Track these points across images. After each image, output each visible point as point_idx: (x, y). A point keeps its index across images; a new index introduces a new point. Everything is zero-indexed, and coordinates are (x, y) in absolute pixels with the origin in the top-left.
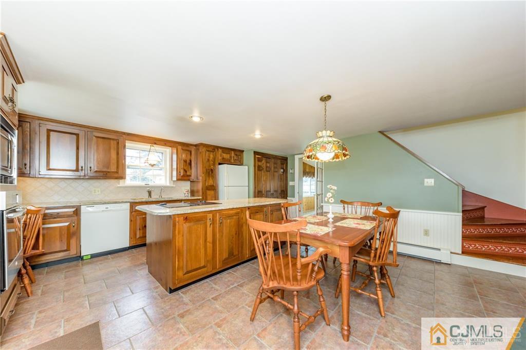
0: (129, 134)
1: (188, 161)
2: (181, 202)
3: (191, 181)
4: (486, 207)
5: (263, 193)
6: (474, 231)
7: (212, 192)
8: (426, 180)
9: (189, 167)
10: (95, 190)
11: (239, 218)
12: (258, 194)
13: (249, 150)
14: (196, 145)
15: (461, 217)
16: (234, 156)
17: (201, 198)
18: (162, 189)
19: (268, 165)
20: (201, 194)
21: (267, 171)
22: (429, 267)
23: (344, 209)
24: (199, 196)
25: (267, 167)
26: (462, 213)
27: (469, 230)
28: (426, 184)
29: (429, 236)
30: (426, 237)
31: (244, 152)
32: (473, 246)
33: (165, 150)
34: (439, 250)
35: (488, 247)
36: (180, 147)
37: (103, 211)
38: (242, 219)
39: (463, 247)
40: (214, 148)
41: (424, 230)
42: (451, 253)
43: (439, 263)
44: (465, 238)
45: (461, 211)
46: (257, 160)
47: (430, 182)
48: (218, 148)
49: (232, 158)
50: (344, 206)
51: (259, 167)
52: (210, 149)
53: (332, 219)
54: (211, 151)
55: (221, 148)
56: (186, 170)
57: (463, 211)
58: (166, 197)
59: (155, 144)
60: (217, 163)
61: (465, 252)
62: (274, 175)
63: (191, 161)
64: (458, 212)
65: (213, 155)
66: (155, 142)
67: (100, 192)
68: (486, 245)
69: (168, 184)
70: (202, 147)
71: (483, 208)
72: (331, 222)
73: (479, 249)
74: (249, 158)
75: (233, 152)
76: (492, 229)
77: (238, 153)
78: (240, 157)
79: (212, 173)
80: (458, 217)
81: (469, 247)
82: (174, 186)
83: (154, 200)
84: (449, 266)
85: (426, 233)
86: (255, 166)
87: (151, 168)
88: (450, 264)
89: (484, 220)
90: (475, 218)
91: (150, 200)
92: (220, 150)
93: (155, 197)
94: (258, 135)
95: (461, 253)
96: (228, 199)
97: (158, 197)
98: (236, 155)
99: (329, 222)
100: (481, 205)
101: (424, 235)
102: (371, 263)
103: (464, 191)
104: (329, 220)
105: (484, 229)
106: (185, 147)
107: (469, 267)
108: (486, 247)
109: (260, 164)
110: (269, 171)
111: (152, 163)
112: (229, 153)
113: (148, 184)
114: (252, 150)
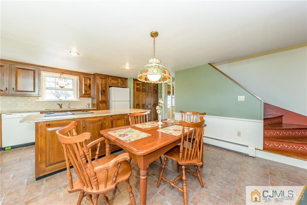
0: (43, 67)
1: (88, 85)
2: (81, 111)
3: (92, 98)
4: (283, 116)
5: (140, 105)
6: (273, 133)
7: (104, 105)
8: (239, 97)
9: (89, 89)
10: (20, 103)
11: (102, 124)
12: (137, 106)
13: (131, 78)
14: (93, 75)
15: (263, 123)
16: (121, 82)
17: (96, 108)
18: (70, 102)
19: (144, 87)
20: (96, 106)
21: (143, 91)
22: (240, 159)
23: (182, 117)
24: (94, 108)
25: (143, 89)
26: (264, 120)
27: (269, 133)
28: (239, 100)
29: (241, 136)
30: (238, 137)
31: (128, 80)
32: (272, 144)
33: (74, 77)
34: (247, 146)
35: (283, 145)
36: (82, 76)
37: (19, 117)
38: (105, 124)
39: (264, 144)
40: (105, 77)
41: (237, 132)
42: (256, 149)
43: (247, 155)
44: (265, 138)
45: (263, 120)
46: (135, 84)
47: (241, 98)
48: (109, 76)
49: (119, 83)
50: (182, 115)
51: (137, 88)
52: (103, 77)
53: (161, 125)
54: (104, 79)
55: (111, 76)
56: (87, 90)
57: (264, 119)
58: (72, 108)
59: (63, 73)
60: (108, 86)
61: (265, 149)
62: (148, 94)
63: (90, 85)
64: (261, 120)
65: (105, 81)
66: (63, 72)
67: (24, 105)
68: (281, 144)
69: (75, 100)
70: (97, 75)
71: (281, 116)
72: (160, 128)
73: (276, 147)
74: (131, 83)
75: (119, 79)
76: (287, 132)
77: (124, 80)
78: (125, 82)
79: (104, 92)
80: (260, 124)
81: (269, 145)
82: (80, 101)
83: (64, 110)
84: (254, 158)
85: (239, 134)
86: (134, 88)
87: (61, 89)
88: (255, 157)
89: (282, 125)
90: (275, 124)
91: (61, 110)
92: (110, 78)
93: (65, 108)
94: (127, 67)
95: (263, 149)
96: (114, 109)
97: (67, 108)
98: (122, 81)
99: (159, 128)
100: (279, 114)
101: (238, 136)
102: (180, 163)
103: (265, 104)
104: (159, 127)
105: (280, 132)
106: (87, 76)
107: (268, 160)
108: (281, 145)
109: (138, 87)
110: (145, 92)
111: (62, 86)
112: (117, 80)
113: (62, 100)
114: (132, 78)
